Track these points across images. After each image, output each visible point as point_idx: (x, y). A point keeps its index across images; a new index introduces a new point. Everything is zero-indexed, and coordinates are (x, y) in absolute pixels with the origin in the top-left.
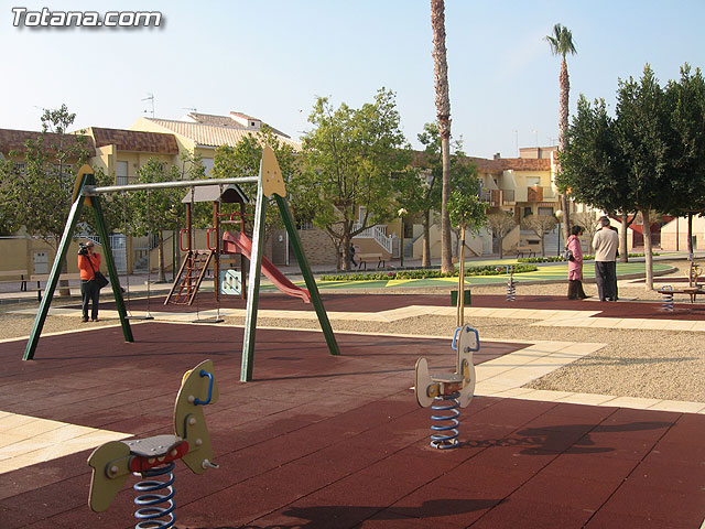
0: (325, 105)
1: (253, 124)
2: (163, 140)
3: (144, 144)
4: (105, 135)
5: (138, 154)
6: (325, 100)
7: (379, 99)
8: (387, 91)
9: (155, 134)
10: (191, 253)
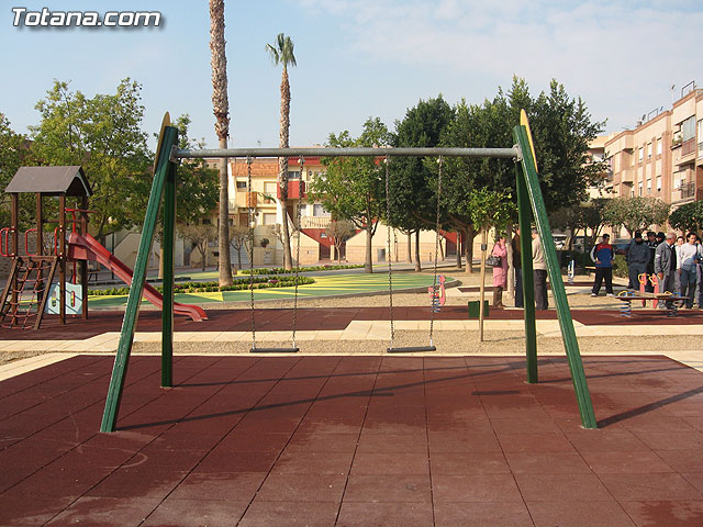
0: (62, 91)
6: (64, 86)
7: (122, 90)
8: (131, 82)
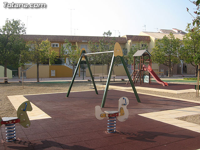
1: (179, 32)
2: (146, 38)
3: (141, 39)
4: (129, 37)
5: (139, 42)
9: (144, 36)
10: (135, 70)
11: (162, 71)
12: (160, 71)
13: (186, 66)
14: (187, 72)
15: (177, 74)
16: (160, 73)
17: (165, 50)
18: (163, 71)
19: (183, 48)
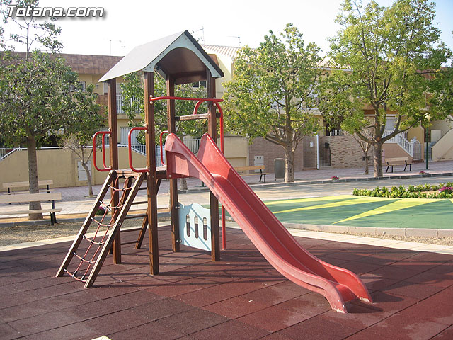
10: (113, 176)
11: (259, 161)
12: (251, 164)
13: (327, 145)
14: (332, 163)
15: (303, 170)
16: (252, 168)
17: (273, 85)
18: (261, 160)
19: (331, 80)
